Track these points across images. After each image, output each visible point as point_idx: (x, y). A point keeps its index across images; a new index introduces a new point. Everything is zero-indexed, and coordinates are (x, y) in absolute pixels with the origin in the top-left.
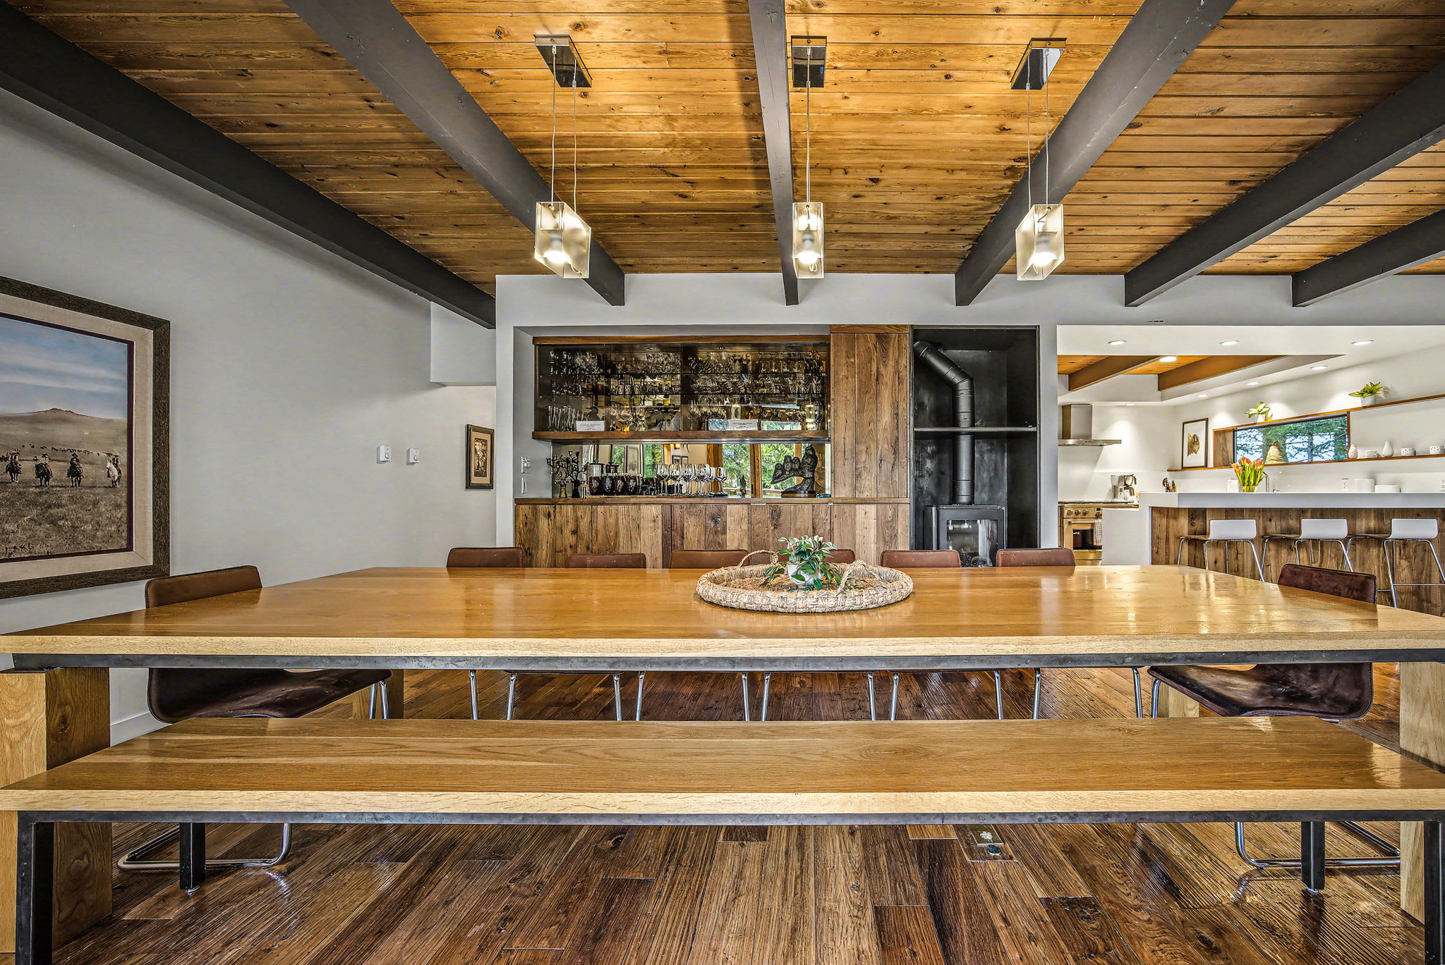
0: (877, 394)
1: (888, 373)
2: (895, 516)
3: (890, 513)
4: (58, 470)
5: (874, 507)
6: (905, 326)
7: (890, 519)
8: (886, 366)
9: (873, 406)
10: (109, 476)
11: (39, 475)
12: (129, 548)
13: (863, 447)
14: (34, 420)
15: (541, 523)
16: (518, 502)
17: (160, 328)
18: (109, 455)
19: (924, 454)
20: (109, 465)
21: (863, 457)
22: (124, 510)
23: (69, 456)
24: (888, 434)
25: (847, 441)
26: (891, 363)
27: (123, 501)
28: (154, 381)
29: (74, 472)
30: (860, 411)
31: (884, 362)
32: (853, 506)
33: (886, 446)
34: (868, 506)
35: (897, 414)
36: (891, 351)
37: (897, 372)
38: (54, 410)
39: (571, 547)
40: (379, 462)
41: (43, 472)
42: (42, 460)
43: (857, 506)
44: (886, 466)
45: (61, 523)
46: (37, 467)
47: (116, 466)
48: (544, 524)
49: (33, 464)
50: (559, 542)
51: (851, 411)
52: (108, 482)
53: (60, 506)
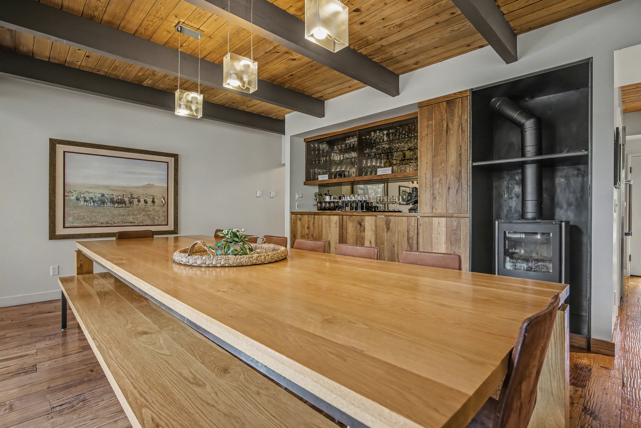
0: (447, 143)
1: (454, 127)
2: (459, 226)
3: (455, 224)
4: (149, 201)
5: (444, 219)
6: (466, 91)
7: (455, 228)
8: (452, 123)
9: (444, 151)
10: (162, 203)
11: (145, 203)
12: (167, 225)
13: (437, 180)
14: (144, 187)
15: (298, 223)
16: (292, 213)
17: (176, 157)
18: (162, 196)
19: (513, 182)
20: (162, 199)
21: (437, 186)
22: (166, 213)
23: (152, 197)
24: (453, 169)
25: (427, 177)
26: (456, 119)
27: (166, 210)
28: (174, 173)
29: (153, 202)
30: (434, 156)
31: (452, 120)
32: (431, 218)
33: (452, 177)
34: (440, 219)
35: (460, 155)
36: (456, 111)
37: (460, 124)
38: (148, 184)
39: (307, 235)
40: (257, 197)
41: (146, 202)
42: (146, 198)
43: (433, 218)
44: (453, 191)
45: (150, 216)
46: (144, 200)
47: (164, 200)
48: (299, 223)
49: (143, 199)
50: (303, 233)
51: (430, 156)
52: (162, 204)
53: (150, 211)
